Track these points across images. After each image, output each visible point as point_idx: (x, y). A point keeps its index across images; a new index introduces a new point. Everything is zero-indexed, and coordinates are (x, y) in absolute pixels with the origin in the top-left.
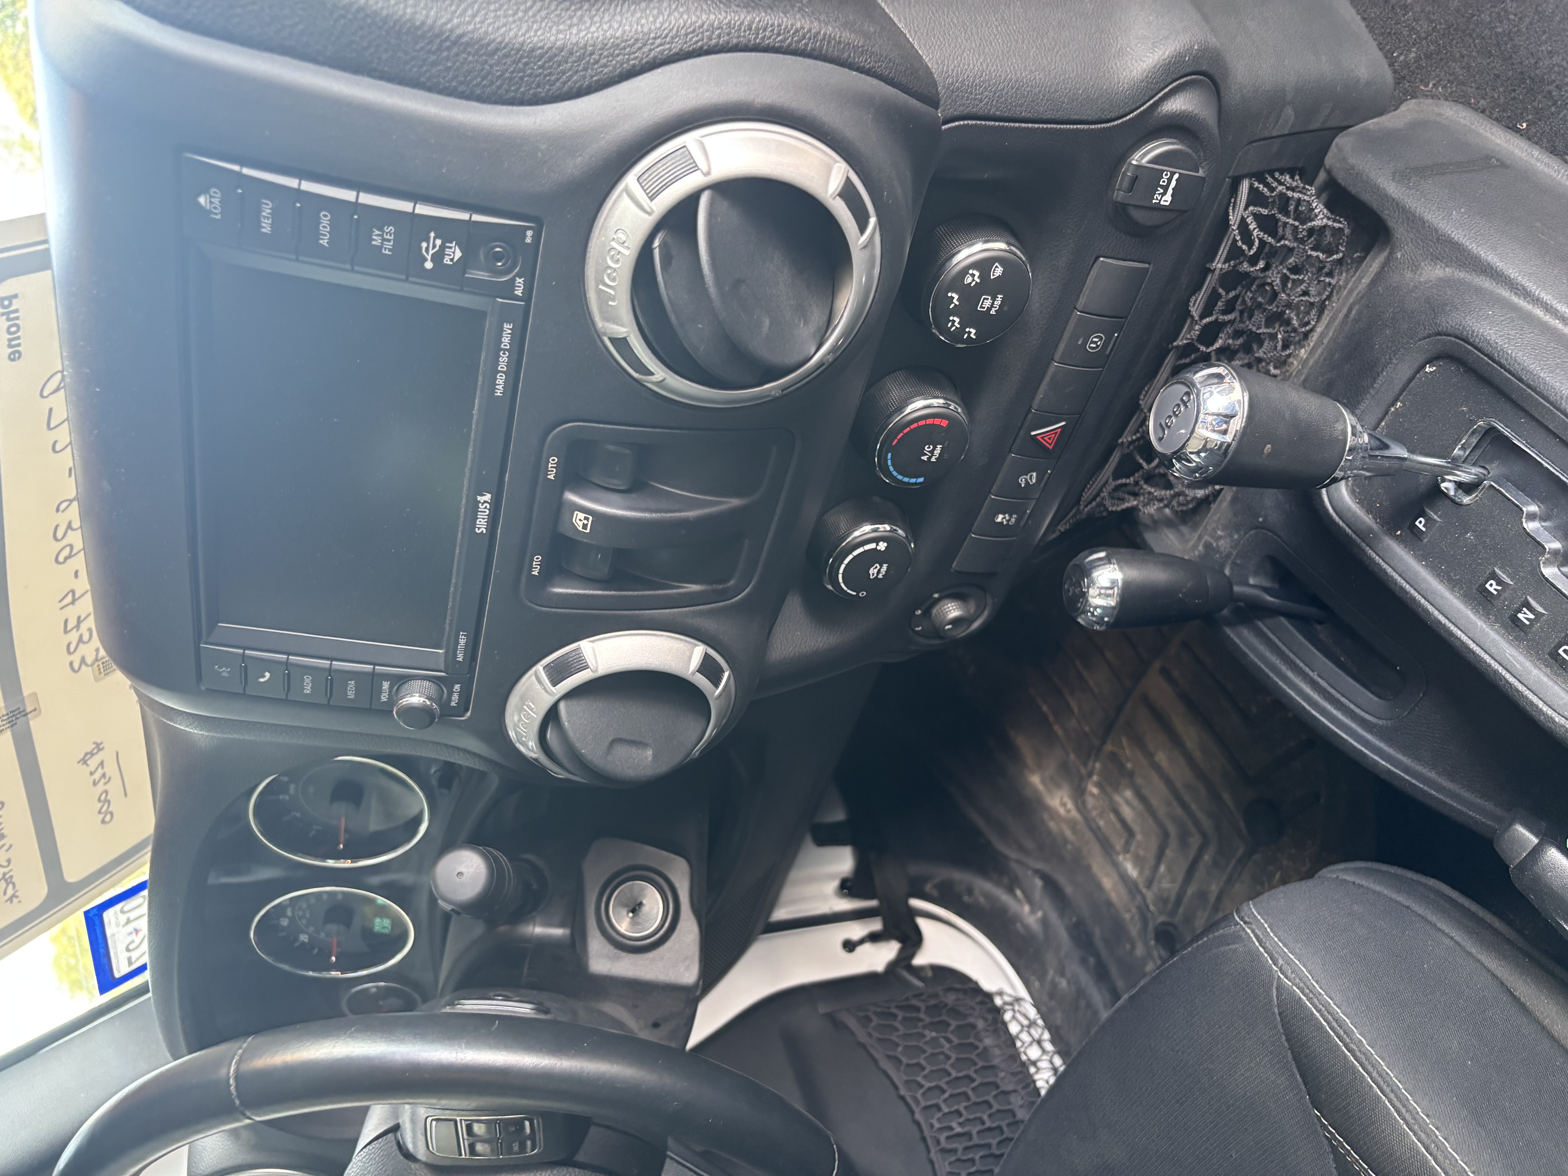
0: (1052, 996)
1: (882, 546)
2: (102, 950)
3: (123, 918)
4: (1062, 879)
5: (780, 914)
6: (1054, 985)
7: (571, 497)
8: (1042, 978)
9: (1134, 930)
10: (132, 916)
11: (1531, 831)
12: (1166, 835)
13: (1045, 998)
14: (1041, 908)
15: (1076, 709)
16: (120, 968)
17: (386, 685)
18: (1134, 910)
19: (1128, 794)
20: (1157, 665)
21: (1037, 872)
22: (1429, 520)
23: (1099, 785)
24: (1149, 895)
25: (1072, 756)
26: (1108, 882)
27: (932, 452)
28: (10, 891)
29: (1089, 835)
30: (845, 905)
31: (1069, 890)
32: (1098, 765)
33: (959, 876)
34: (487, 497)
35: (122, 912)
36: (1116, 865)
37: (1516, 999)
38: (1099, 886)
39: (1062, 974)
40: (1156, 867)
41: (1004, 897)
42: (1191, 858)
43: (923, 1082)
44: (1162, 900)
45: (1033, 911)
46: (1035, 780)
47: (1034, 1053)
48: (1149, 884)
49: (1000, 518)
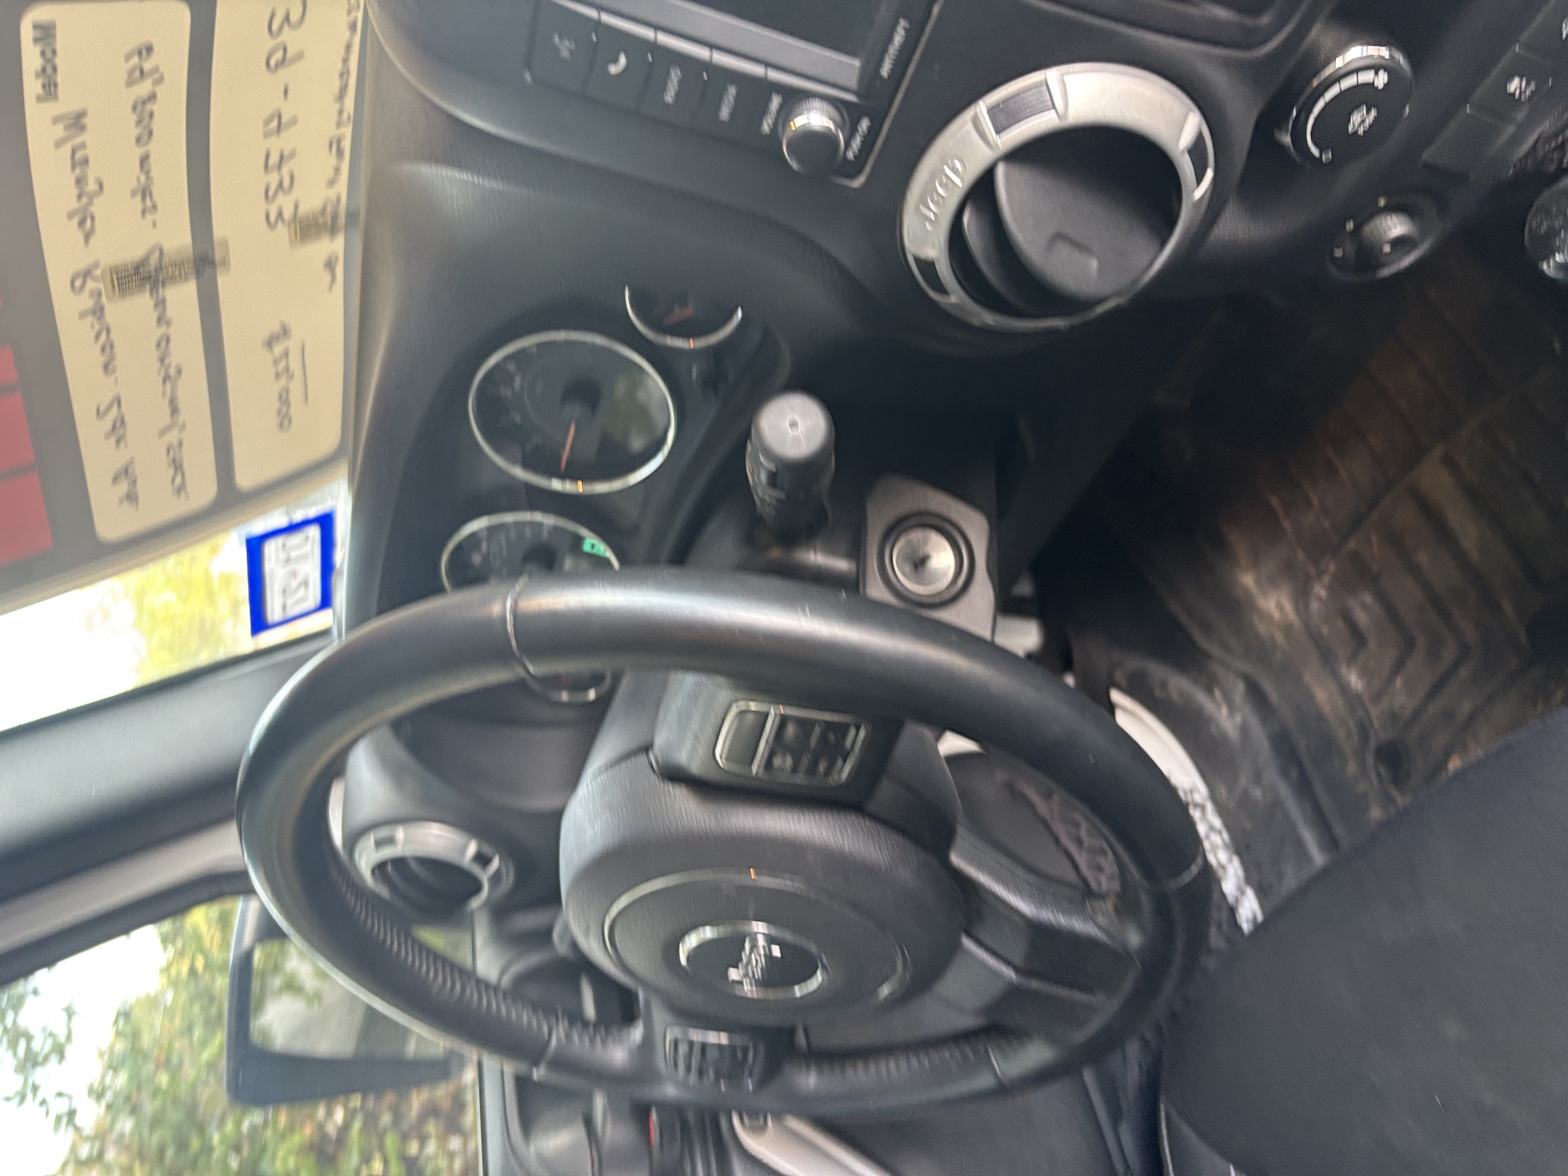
0: (1241, 806)
1: (1381, 80)
3: (283, 557)
4: (1268, 686)
6: (1246, 794)
8: (1232, 785)
9: (1348, 748)
12: (1410, 646)
14: (1240, 713)
15: (1316, 502)
16: (275, 612)
17: (776, 101)
18: (1352, 724)
19: (1368, 599)
20: (1438, 452)
21: (1240, 674)
23: (1330, 588)
24: (1375, 712)
25: (1301, 555)
26: (1323, 694)
28: (178, 480)
29: (1308, 644)
31: (1275, 697)
32: (1332, 567)
33: (1154, 668)
36: (1336, 676)
38: (1310, 697)
39: (1257, 782)
40: (1390, 680)
41: (1201, 697)
44: (1393, 716)
45: (1231, 715)
46: (1248, 580)
48: (1377, 698)
49: (1515, 84)
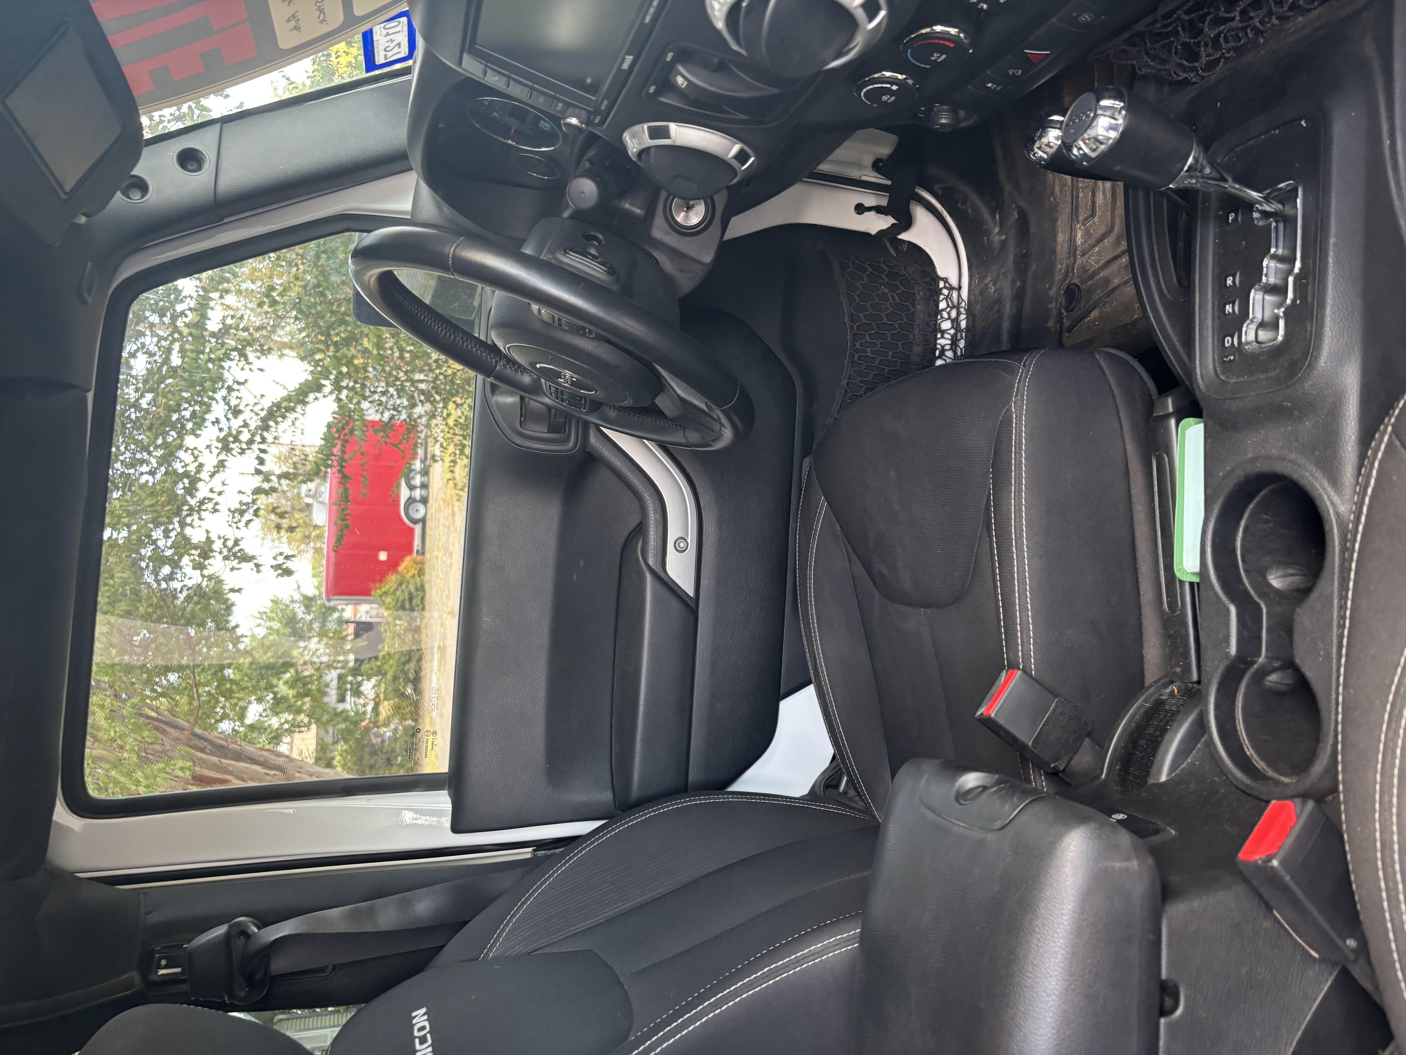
0: (981, 294)
1: (895, 88)
2: (370, 48)
3: (384, 32)
4: (1033, 220)
5: (825, 167)
6: (986, 286)
7: (681, 68)
8: (982, 279)
9: (1057, 278)
10: (391, 31)
11: (1173, 405)
12: (1111, 230)
13: (977, 292)
14: (1006, 234)
16: (380, 59)
17: (560, 105)
18: (1065, 265)
21: (1018, 206)
22: (1236, 218)
24: (1079, 261)
26: (1061, 238)
27: (939, 57)
28: (322, 17)
29: (1069, 198)
30: (872, 177)
31: (1033, 229)
33: (963, 188)
34: (631, 57)
35: (385, 28)
36: (1072, 230)
37: (1127, 468)
38: (1055, 237)
39: (994, 284)
40: (1094, 245)
41: (986, 215)
42: (1115, 254)
43: (863, 318)
44: (1084, 269)
45: (1000, 233)
47: (946, 325)
48: (1084, 254)
49: (990, 85)
